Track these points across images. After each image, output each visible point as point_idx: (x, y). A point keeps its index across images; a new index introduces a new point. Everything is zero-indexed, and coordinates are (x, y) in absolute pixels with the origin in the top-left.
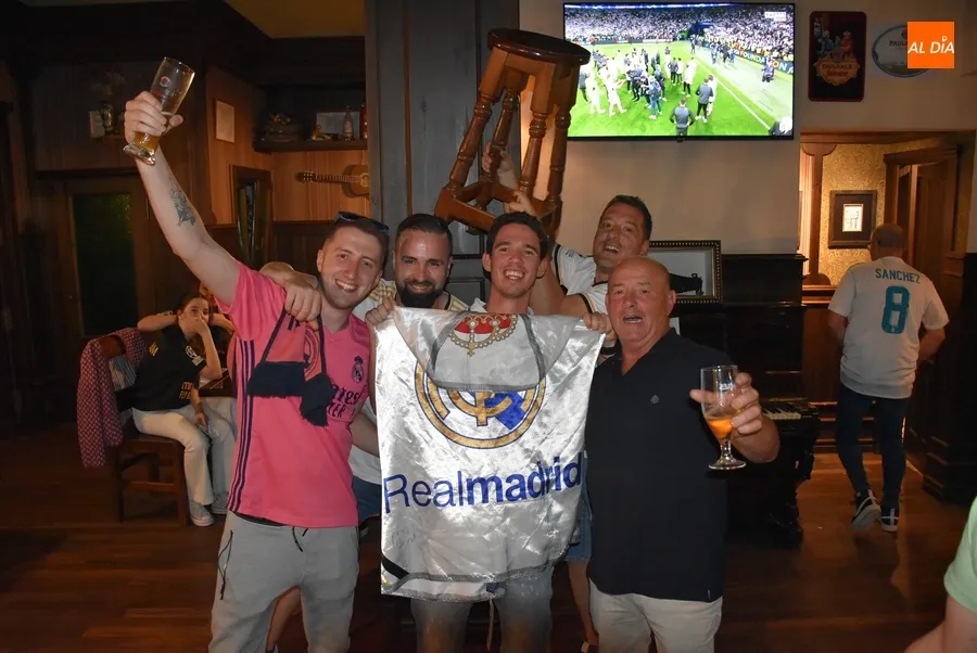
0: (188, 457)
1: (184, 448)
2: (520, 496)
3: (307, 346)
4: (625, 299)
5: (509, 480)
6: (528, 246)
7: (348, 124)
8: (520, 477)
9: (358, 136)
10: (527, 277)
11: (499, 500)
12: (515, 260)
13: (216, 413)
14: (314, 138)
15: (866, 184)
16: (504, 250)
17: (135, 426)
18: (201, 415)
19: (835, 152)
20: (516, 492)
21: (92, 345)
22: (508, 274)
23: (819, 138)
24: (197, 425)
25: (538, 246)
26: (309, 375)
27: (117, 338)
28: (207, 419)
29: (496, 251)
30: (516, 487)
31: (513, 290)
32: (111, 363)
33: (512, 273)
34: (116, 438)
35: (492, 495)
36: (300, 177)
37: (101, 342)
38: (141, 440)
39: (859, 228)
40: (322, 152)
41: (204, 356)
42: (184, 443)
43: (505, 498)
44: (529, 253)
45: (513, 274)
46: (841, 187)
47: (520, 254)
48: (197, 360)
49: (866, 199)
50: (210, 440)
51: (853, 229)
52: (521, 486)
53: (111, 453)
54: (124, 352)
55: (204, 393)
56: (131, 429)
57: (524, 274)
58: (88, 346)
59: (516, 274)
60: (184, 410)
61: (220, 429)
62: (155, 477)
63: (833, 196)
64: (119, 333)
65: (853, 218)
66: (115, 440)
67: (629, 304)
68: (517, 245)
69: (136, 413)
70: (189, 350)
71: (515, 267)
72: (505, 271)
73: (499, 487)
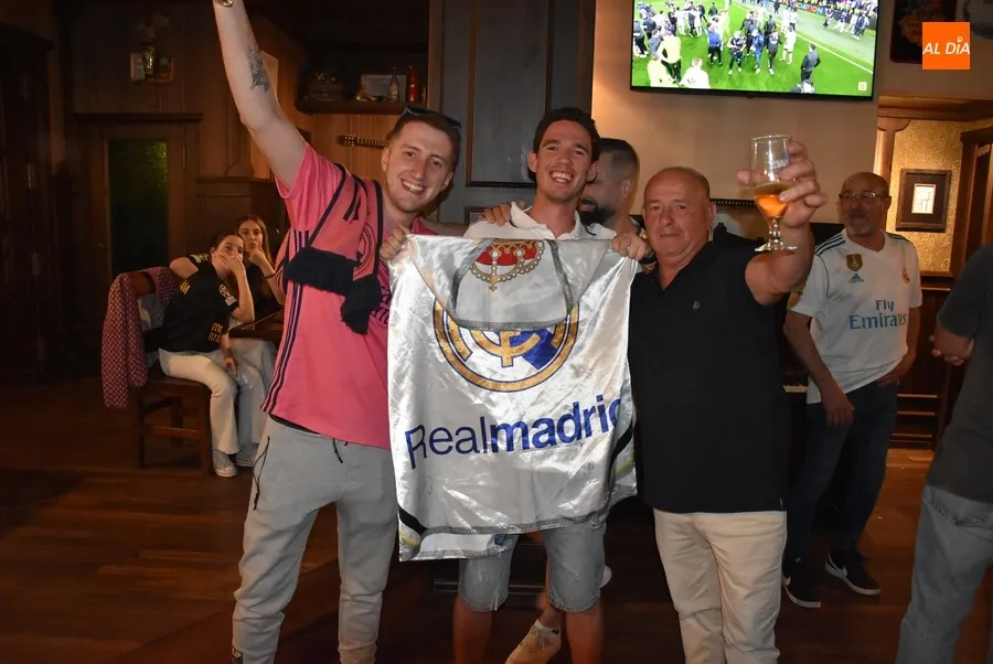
0: (214, 403)
1: (211, 392)
2: (548, 442)
3: (362, 243)
4: (661, 216)
5: (536, 425)
6: (580, 146)
7: (394, 87)
8: (550, 422)
9: (403, 99)
10: (577, 179)
11: (526, 447)
12: (565, 161)
13: (246, 360)
14: (358, 98)
15: (941, 164)
16: (552, 149)
17: (160, 369)
18: (230, 360)
19: (908, 128)
20: (544, 438)
21: (122, 279)
22: (555, 175)
23: (893, 112)
24: (227, 369)
25: (590, 148)
26: (358, 275)
27: (147, 276)
28: (236, 364)
29: (544, 150)
30: (545, 432)
31: (560, 194)
32: (140, 302)
33: (559, 175)
34: (139, 379)
35: (517, 442)
36: (341, 140)
37: (131, 277)
38: (167, 382)
39: (929, 210)
40: (365, 116)
41: (237, 296)
42: (211, 387)
43: (531, 445)
44: (579, 153)
45: (561, 176)
46: (913, 166)
47: (569, 154)
48: (230, 300)
49: (939, 180)
50: (239, 387)
51: (923, 211)
52: (550, 430)
53: (135, 394)
54: (153, 290)
55: (235, 334)
56: (156, 371)
57: (573, 177)
58: (117, 280)
59: (563, 176)
60: (214, 354)
61: (250, 377)
62: (178, 422)
63: (904, 174)
64: (150, 270)
65: (924, 200)
66: (138, 381)
67: (665, 222)
68: (567, 144)
69: (163, 354)
70: (223, 289)
71: (563, 168)
72: (551, 173)
73: (525, 433)
